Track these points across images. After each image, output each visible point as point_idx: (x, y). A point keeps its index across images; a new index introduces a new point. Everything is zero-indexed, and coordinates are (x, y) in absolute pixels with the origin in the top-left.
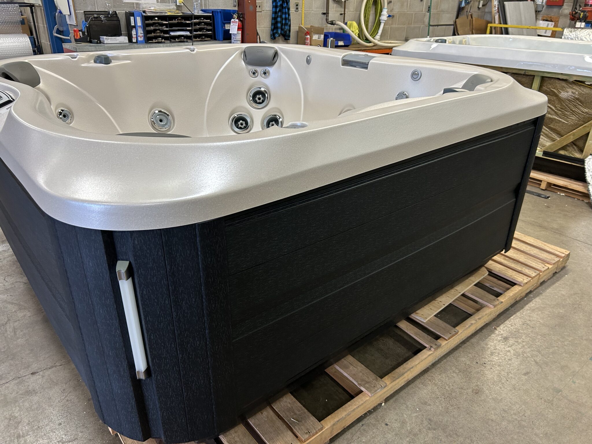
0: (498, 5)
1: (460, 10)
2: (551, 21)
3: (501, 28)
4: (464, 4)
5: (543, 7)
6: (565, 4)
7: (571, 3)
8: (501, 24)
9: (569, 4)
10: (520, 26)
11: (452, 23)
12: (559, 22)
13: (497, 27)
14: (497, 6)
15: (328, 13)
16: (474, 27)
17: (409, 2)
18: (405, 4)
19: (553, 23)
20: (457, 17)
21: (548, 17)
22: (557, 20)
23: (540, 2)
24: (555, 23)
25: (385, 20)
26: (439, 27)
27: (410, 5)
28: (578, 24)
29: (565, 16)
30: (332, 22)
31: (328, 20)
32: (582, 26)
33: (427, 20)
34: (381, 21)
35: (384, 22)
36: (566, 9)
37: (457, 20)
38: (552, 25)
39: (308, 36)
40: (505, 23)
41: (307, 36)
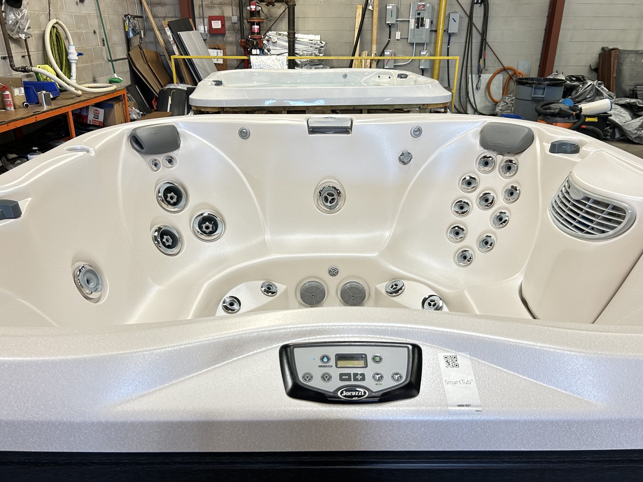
0: (172, 35)
1: (128, 41)
2: (219, 49)
3: (184, 59)
4: (132, 35)
5: (207, 35)
6: (227, 32)
7: (232, 31)
8: (182, 55)
9: (231, 32)
10: (199, 57)
11: (126, 57)
12: (227, 49)
13: (179, 59)
14: (171, 37)
15: (12, 57)
16: (148, 59)
17: (84, 35)
18: (82, 38)
19: (222, 51)
20: (129, 50)
21: (215, 45)
22: (224, 48)
23: (202, 31)
24: (223, 51)
25: (76, 60)
26: (117, 62)
27: (86, 39)
28: (254, 51)
29: (231, 43)
30: (25, 69)
31: (14, 66)
32: (258, 53)
33: (105, 55)
34: (71, 61)
35: (76, 62)
36: (229, 37)
37: (130, 52)
38: (221, 53)
39: (7, 93)
40: (187, 53)
41: (4, 91)
